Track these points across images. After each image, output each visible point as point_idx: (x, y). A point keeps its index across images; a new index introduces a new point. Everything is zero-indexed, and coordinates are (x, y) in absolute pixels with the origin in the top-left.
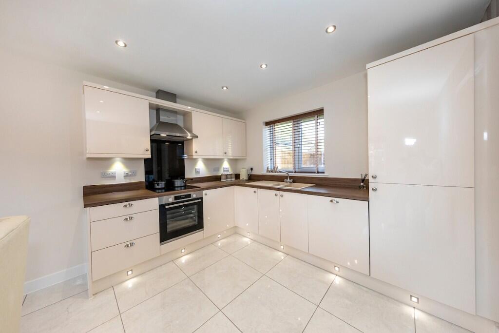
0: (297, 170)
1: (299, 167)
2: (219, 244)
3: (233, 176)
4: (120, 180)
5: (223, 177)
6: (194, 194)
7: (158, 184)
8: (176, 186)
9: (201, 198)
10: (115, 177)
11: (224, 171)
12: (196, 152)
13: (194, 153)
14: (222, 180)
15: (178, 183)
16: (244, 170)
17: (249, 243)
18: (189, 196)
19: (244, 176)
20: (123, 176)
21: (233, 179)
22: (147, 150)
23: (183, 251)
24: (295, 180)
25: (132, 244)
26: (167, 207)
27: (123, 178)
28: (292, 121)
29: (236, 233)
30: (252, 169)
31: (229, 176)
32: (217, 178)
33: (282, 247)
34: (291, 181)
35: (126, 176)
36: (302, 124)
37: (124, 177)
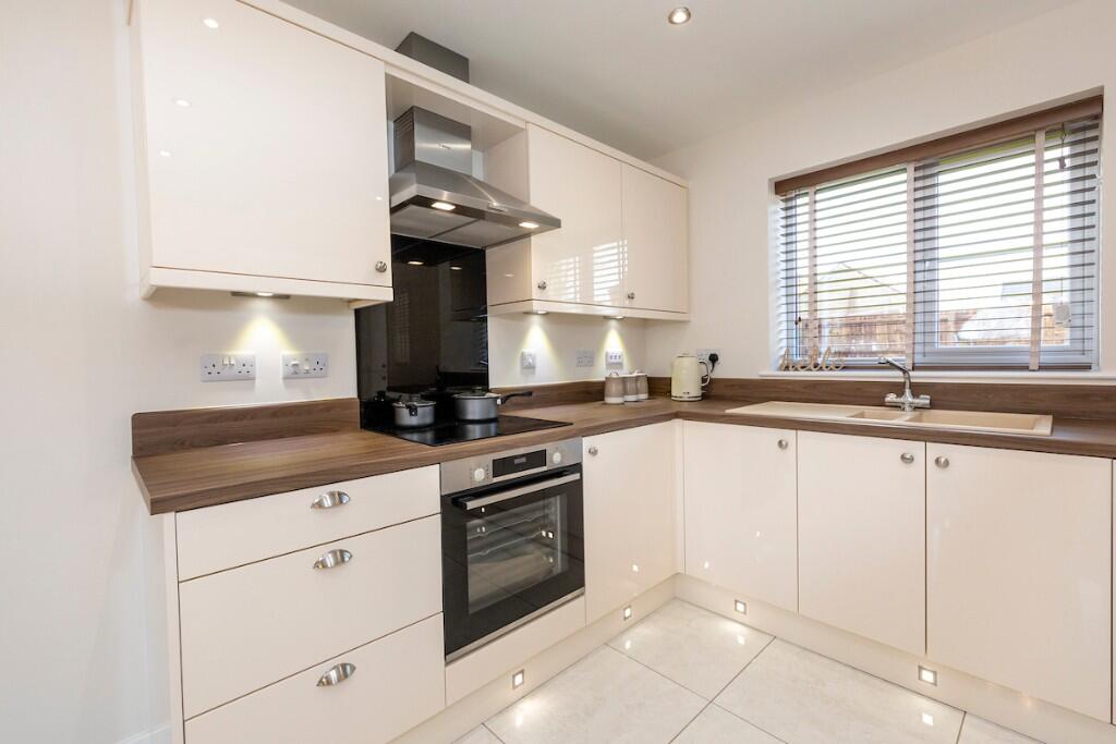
0: (919, 359)
1: (928, 349)
2: (628, 645)
3: (643, 385)
4: (270, 392)
5: (613, 388)
6: (557, 450)
7: (413, 410)
8: (470, 417)
9: (578, 468)
10: (254, 379)
11: (610, 365)
12: (542, 287)
13: (535, 293)
14: (609, 400)
15: (474, 407)
16: (686, 361)
17: (741, 640)
18: (539, 458)
19: (686, 385)
20: (281, 376)
21: (644, 396)
22: (382, 270)
23: (519, 679)
24: (943, 398)
25: (345, 671)
26: (471, 505)
27: (281, 381)
28: (911, 167)
29: (675, 598)
30: (714, 359)
31: (629, 386)
32: (592, 393)
33: (927, 676)
34: (924, 400)
35: (294, 374)
36: (942, 178)
37: (285, 378)
